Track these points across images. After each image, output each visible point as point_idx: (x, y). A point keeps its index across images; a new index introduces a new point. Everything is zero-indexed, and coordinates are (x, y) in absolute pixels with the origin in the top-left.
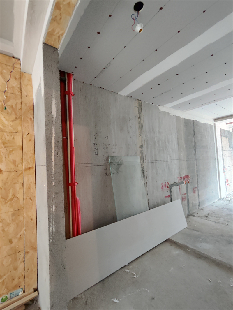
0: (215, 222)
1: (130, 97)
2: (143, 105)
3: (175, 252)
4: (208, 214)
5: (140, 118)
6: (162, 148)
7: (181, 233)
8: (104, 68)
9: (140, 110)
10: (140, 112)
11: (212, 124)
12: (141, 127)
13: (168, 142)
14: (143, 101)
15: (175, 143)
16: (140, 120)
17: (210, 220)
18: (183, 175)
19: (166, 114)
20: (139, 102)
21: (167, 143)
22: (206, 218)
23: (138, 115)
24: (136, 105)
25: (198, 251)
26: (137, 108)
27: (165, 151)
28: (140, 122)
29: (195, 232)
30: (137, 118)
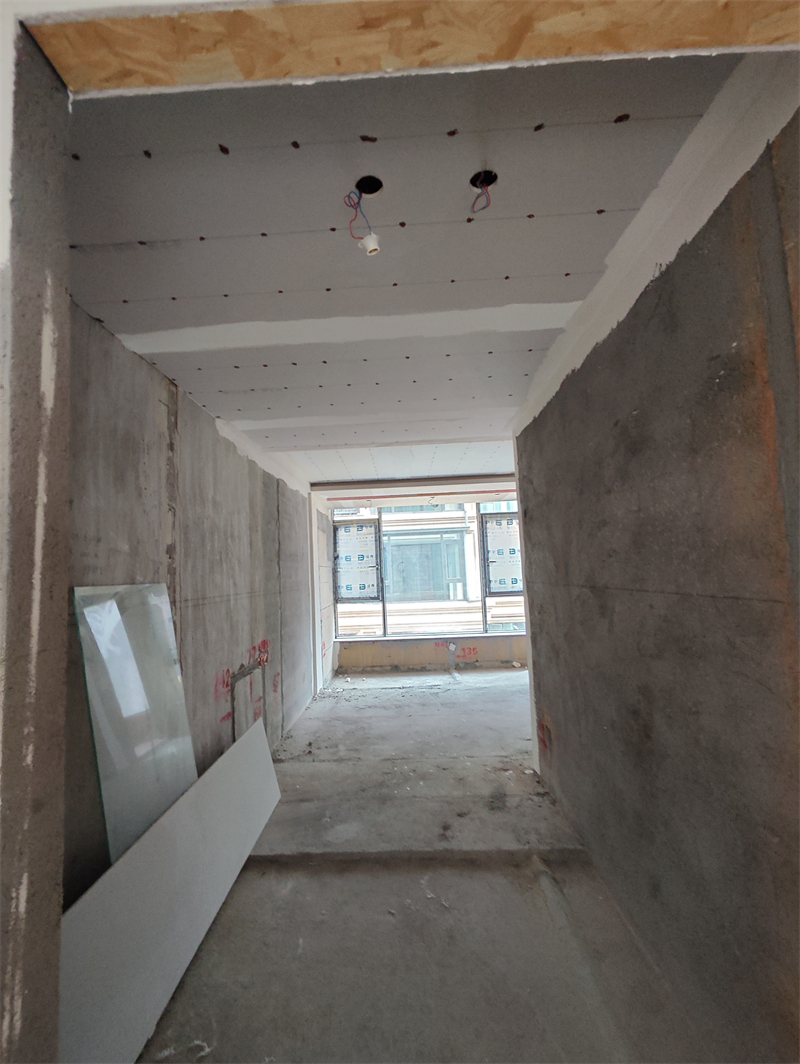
0: (334, 761)
1: (150, 363)
2: (180, 404)
3: (284, 887)
4: (310, 744)
5: (171, 447)
6: (218, 558)
7: (274, 822)
8: (142, 243)
9: (173, 419)
10: (173, 426)
11: (306, 496)
12: (172, 479)
13: (232, 536)
14: (180, 389)
15: (245, 540)
16: (171, 454)
17: (322, 758)
18: (258, 641)
19: (230, 447)
20: (173, 389)
21: (229, 540)
22: (310, 758)
23: (167, 434)
24: (164, 396)
25: (338, 854)
26: (164, 408)
27: (224, 565)
28: (170, 461)
29: (305, 806)
30: (165, 447)
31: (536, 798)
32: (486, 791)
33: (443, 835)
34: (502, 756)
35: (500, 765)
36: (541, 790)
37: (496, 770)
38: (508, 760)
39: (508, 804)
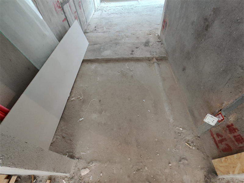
4: (95, 27)
17: (99, 31)
29: (95, 46)
31: (157, 43)
32: (144, 41)
33: (132, 53)
34: (150, 30)
35: (149, 33)
36: (159, 41)
37: (148, 34)
38: (151, 31)
39: (150, 45)
